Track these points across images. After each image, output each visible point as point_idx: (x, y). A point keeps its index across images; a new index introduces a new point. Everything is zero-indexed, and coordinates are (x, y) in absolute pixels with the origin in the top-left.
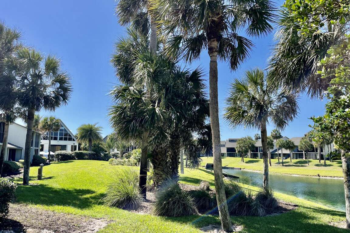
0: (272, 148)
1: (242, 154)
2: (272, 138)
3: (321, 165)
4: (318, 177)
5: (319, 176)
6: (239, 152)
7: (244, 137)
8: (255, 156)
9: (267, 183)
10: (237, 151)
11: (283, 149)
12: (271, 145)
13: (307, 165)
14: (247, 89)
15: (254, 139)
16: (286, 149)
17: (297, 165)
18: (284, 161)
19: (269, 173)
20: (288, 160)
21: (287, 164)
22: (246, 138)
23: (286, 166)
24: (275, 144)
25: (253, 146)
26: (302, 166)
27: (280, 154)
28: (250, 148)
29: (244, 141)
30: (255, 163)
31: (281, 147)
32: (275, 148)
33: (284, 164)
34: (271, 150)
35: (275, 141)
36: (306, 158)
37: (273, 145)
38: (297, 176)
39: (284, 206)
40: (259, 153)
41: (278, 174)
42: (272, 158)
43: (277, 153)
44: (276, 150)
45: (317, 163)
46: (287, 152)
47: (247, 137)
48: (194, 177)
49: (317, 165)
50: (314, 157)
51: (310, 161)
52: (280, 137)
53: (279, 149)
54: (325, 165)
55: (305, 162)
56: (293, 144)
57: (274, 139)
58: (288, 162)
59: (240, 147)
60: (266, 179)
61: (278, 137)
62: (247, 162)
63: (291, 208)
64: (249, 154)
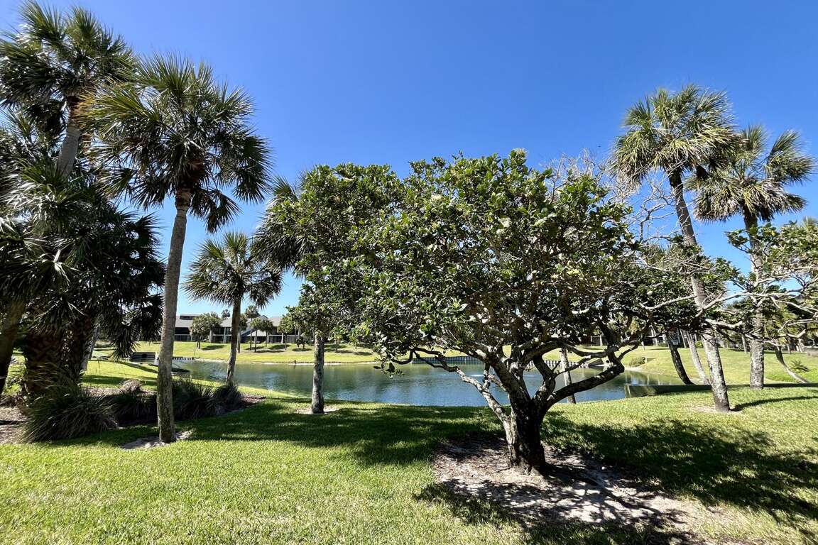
0: (245, 329)
1: (198, 337)
2: (246, 317)
3: (300, 350)
4: (294, 364)
5: (295, 362)
6: (194, 334)
7: (206, 313)
8: (218, 339)
9: (232, 375)
10: (191, 333)
11: (259, 331)
12: (244, 325)
13: (284, 350)
14: (222, 255)
15: (220, 316)
16: (262, 330)
17: (272, 350)
18: (258, 345)
19: (236, 362)
20: (263, 344)
21: (261, 350)
22: (208, 315)
23: (259, 352)
24: (249, 325)
25: (218, 326)
26: (278, 352)
27: (253, 337)
28: (212, 328)
29: (204, 318)
30: (216, 350)
31: (255, 329)
32: (248, 329)
33: (257, 350)
34: (242, 332)
35: (249, 320)
36: (284, 342)
37: (247, 326)
38: (270, 364)
39: (249, 400)
40: (225, 336)
41: (247, 362)
42: (243, 342)
43: (250, 335)
44: (249, 333)
45: (295, 348)
46: (264, 334)
47: (210, 314)
48: (109, 375)
49: (295, 350)
50: (293, 340)
51: (288, 346)
52: (257, 315)
53: (253, 331)
54: (304, 350)
55: (283, 347)
56: (272, 325)
57: (249, 317)
58: (262, 348)
59: (197, 326)
60: (232, 369)
61: (254, 315)
62: (204, 349)
63: (256, 401)
64: (210, 337)
